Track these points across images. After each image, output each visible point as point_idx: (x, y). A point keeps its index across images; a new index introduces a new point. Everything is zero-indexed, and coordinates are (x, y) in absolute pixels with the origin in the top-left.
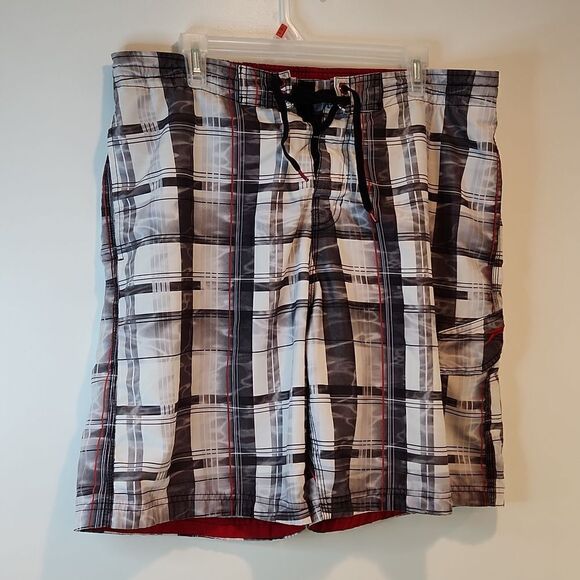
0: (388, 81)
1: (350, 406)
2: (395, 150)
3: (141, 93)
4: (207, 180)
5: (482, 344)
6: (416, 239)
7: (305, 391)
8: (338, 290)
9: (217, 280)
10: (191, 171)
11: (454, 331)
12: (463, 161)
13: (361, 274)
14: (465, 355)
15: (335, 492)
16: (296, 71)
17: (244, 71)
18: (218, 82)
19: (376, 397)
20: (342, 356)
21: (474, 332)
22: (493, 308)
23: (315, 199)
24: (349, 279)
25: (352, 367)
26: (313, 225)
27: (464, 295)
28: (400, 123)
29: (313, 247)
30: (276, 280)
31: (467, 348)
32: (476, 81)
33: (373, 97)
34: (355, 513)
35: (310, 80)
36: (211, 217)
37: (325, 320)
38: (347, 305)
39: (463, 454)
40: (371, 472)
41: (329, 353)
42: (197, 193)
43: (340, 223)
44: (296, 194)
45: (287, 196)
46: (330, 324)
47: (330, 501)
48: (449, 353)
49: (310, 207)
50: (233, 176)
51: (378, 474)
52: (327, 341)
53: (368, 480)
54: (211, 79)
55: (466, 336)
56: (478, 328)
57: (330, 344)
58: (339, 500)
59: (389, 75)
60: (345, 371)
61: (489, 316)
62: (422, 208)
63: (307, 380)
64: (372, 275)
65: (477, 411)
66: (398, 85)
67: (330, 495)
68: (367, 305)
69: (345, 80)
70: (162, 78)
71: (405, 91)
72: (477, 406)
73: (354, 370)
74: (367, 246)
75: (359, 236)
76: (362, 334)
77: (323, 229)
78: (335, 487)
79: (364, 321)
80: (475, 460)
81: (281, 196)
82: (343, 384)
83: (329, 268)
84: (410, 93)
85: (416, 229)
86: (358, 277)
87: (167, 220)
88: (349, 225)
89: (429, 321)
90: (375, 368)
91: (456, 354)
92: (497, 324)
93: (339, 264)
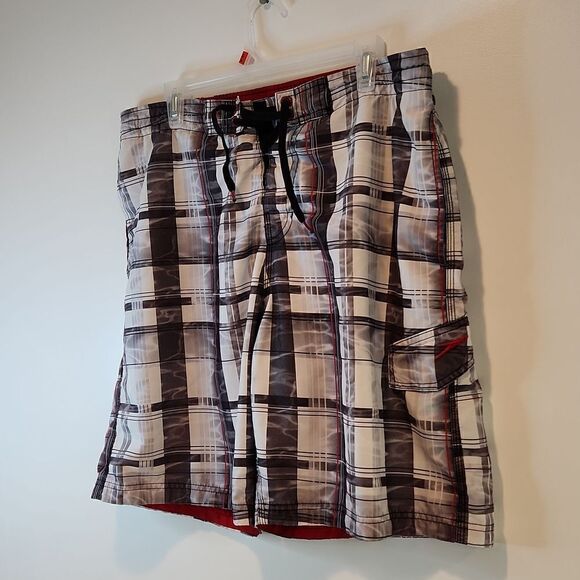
0: (335, 82)
1: (289, 417)
2: (340, 154)
3: (135, 142)
4: (189, 208)
5: (433, 357)
6: (341, 246)
7: (246, 400)
8: (283, 302)
9: (205, 296)
10: (173, 202)
11: (404, 342)
12: (408, 154)
13: (311, 285)
14: (417, 369)
15: (272, 500)
16: (244, 95)
17: (208, 105)
18: (192, 119)
19: (330, 410)
20: (282, 368)
21: (423, 344)
22: (444, 317)
23: (266, 214)
24: (298, 290)
25: (290, 378)
26: (267, 240)
27: (408, 303)
28: (348, 123)
29: (267, 261)
30: (230, 295)
31: (418, 362)
32: (403, 65)
33: (319, 103)
34: (300, 524)
35: (261, 100)
36: (196, 239)
37: (273, 331)
38: (290, 317)
39: (436, 480)
40: (326, 485)
41: (273, 364)
42: (180, 221)
43: (291, 235)
44: (248, 212)
45: (239, 215)
46: (277, 335)
47: (267, 507)
48: (401, 367)
49: (263, 224)
50: (206, 202)
51: (332, 489)
52: (273, 352)
53: (323, 492)
54: (187, 118)
55: (416, 348)
56: (428, 340)
57: (276, 355)
58: (277, 508)
59: (336, 76)
60: (284, 382)
61: (440, 327)
62: (351, 213)
63: (249, 389)
64: (322, 285)
65: (439, 433)
66: (346, 84)
67: (268, 501)
68: (317, 316)
69: (289, 93)
70: (152, 125)
71: (355, 88)
72: (438, 427)
73: (293, 381)
74: (316, 256)
75: (309, 248)
76: (310, 345)
77: (275, 243)
78: (271, 494)
79: (315, 332)
80: (447, 489)
81: (233, 216)
82: (282, 395)
83: (278, 281)
84: (359, 90)
85: (341, 236)
86: (308, 288)
87: (141, 248)
88: (299, 236)
89: (352, 333)
90: (328, 380)
91: (409, 368)
92: (451, 335)
93: (286, 276)
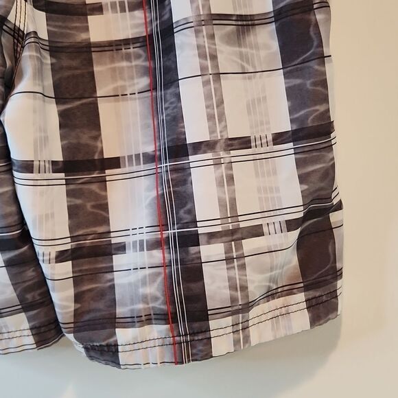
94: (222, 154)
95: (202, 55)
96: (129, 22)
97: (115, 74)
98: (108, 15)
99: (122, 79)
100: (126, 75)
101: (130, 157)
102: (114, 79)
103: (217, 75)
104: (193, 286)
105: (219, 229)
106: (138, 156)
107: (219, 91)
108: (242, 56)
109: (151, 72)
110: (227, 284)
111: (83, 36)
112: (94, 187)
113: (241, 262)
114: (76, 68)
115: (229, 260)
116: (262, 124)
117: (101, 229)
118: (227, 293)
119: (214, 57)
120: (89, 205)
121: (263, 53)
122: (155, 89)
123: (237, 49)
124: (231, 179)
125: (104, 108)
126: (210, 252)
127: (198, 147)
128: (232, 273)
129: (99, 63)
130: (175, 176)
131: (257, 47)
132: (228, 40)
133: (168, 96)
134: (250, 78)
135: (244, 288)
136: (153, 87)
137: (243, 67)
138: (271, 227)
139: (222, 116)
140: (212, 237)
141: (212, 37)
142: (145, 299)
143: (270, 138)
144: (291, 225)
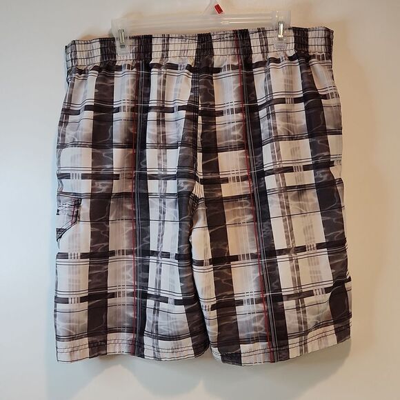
94: (293, 255)
95: (282, 207)
96: (241, 187)
97: (235, 213)
98: (231, 183)
99: (238, 215)
100: (240, 213)
101: (243, 255)
102: (235, 216)
103: (290, 216)
104: (280, 321)
105: (293, 293)
106: (248, 255)
107: (291, 224)
108: (300, 206)
109: (254, 212)
110: (297, 321)
111: (219, 194)
112: (225, 271)
113: (304, 309)
114: (216, 211)
115: (298, 308)
116: (311, 238)
117: (229, 293)
118: (297, 325)
119: (288, 208)
120: (223, 280)
121: (310, 203)
122: (256, 221)
123: (298, 202)
124: (297, 267)
125: (230, 231)
126: (289, 304)
127: (281, 252)
128: (299, 315)
129: (227, 208)
130: (269, 266)
131: (307, 201)
132: (294, 198)
133: (264, 226)
134: (304, 216)
135: (305, 323)
136: (255, 220)
137: (301, 211)
138: (317, 291)
139: (292, 236)
140: (289, 297)
141: (287, 198)
142: (255, 329)
143: (315, 246)
144: (327, 290)
